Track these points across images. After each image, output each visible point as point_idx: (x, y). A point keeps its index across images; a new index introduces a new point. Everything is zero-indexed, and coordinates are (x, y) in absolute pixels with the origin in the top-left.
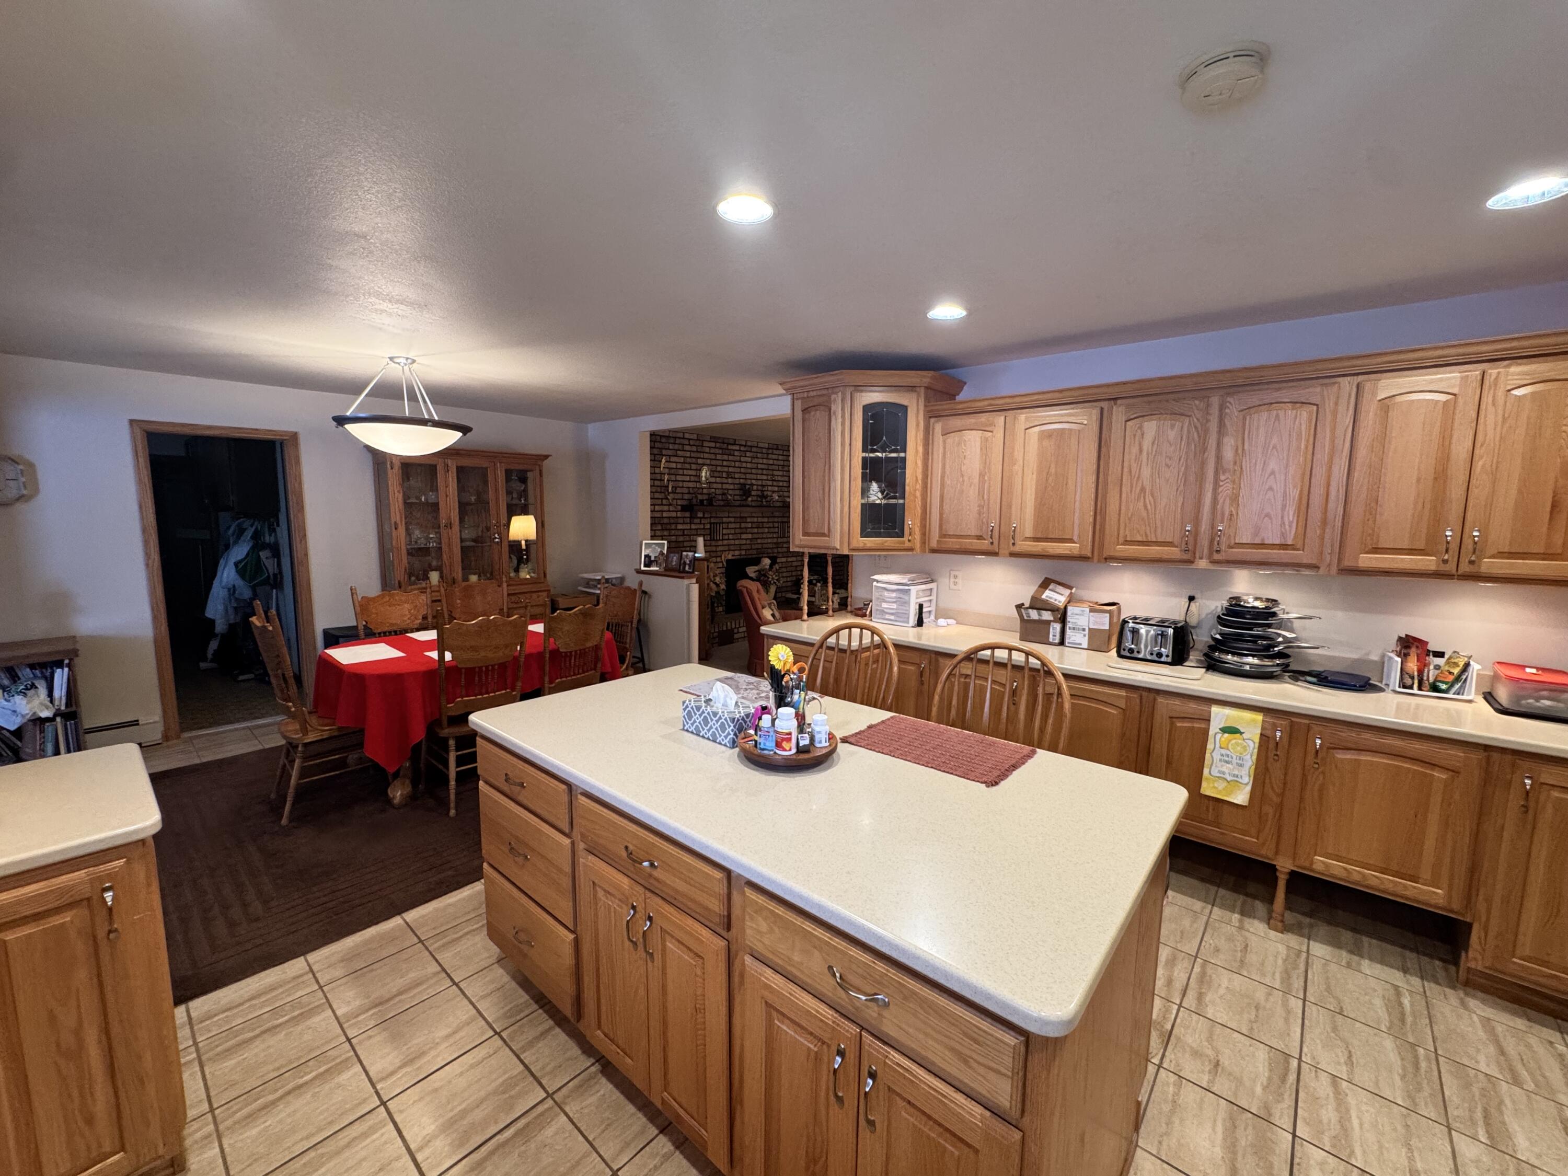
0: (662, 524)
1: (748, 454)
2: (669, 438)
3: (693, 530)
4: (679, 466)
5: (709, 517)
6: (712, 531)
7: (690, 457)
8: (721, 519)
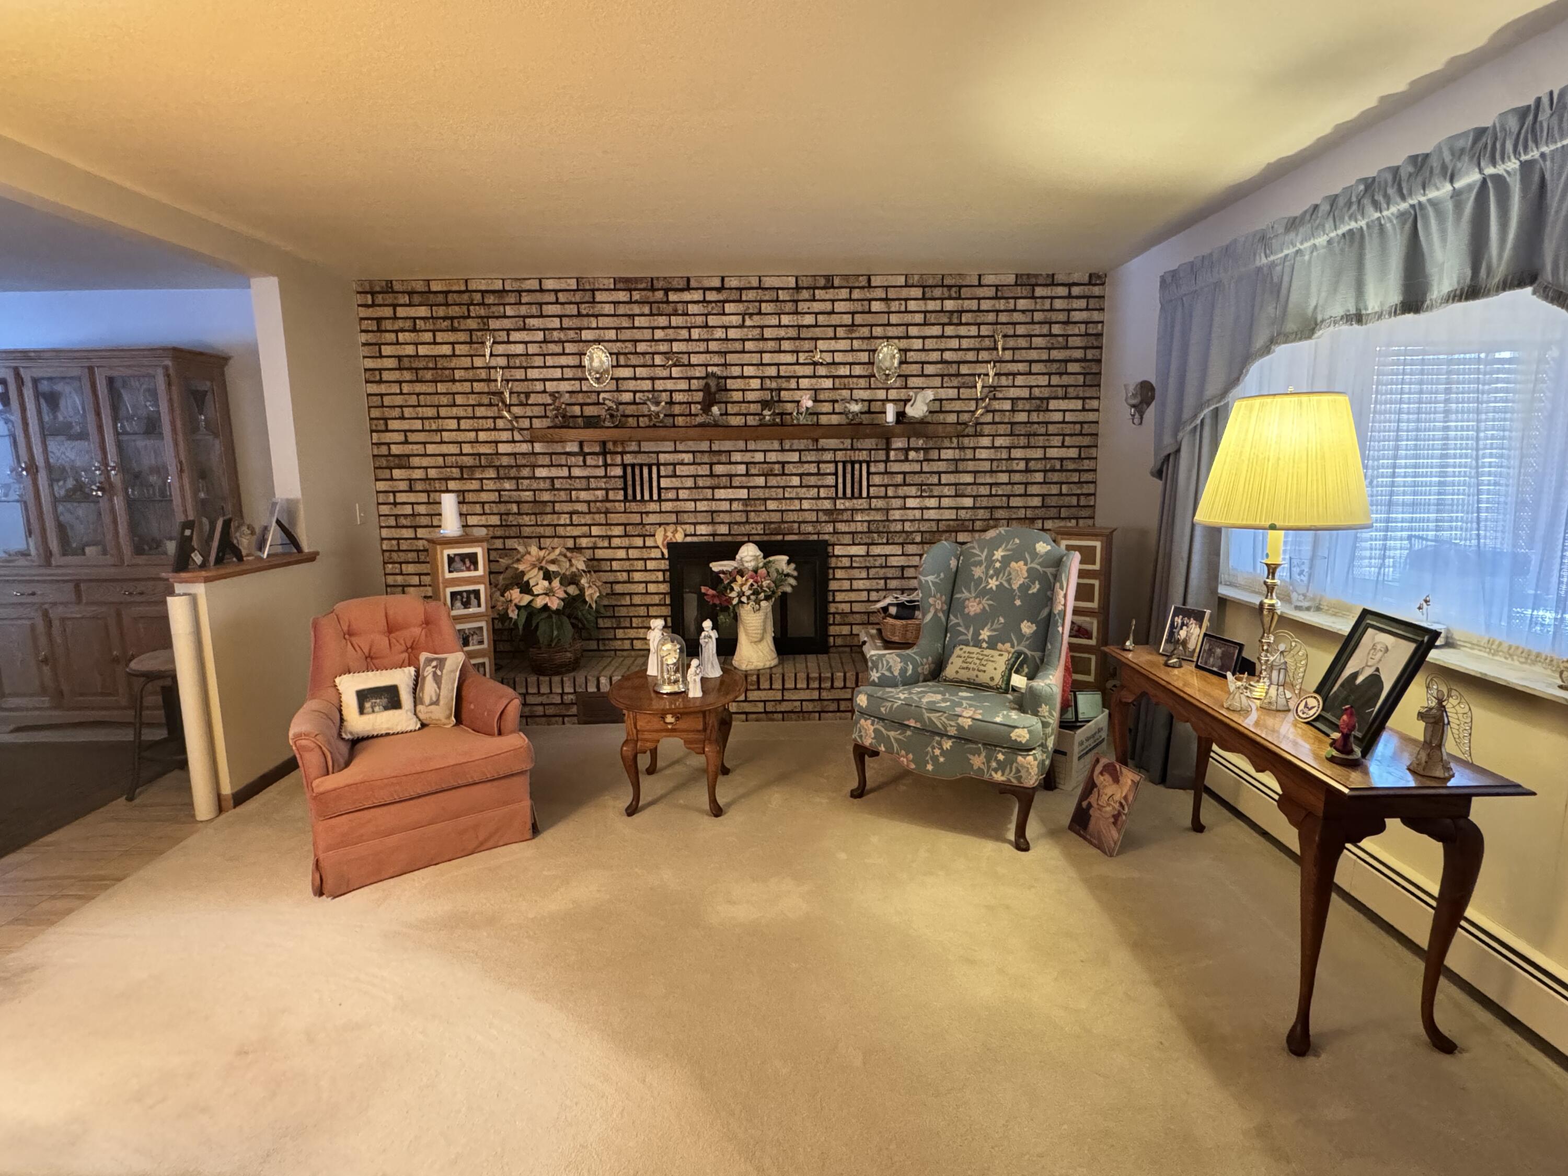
2: (505, 294)
3: (578, 480)
4: (532, 349)
5: (617, 453)
6: (630, 483)
7: (562, 329)
8: (654, 456)
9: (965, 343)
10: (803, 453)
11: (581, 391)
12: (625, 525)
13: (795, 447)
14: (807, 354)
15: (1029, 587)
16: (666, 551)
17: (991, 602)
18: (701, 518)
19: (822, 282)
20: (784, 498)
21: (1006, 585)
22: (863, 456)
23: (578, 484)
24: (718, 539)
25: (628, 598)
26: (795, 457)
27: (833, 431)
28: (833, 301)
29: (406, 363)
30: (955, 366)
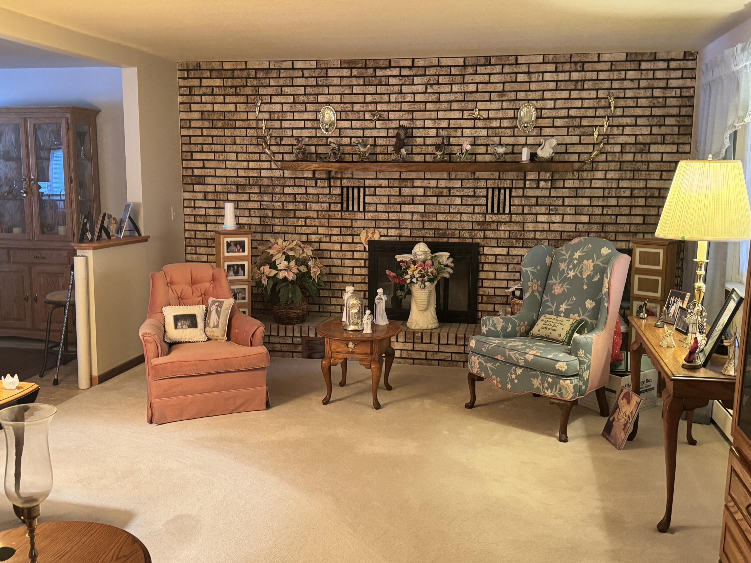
2: (270, 71)
3: (311, 196)
4: (286, 108)
5: (338, 178)
6: (345, 199)
7: (305, 94)
8: (362, 181)
9: (586, 103)
10: (464, 181)
11: (316, 137)
12: (341, 227)
13: (458, 177)
14: (469, 112)
15: (593, 277)
16: (367, 246)
17: (568, 286)
18: (391, 224)
19: (482, 61)
20: (449, 213)
21: (578, 274)
22: (507, 184)
23: (311, 199)
24: (403, 239)
25: (340, 277)
26: (458, 184)
27: (486, 166)
28: (490, 74)
29: (206, 116)
30: (578, 120)
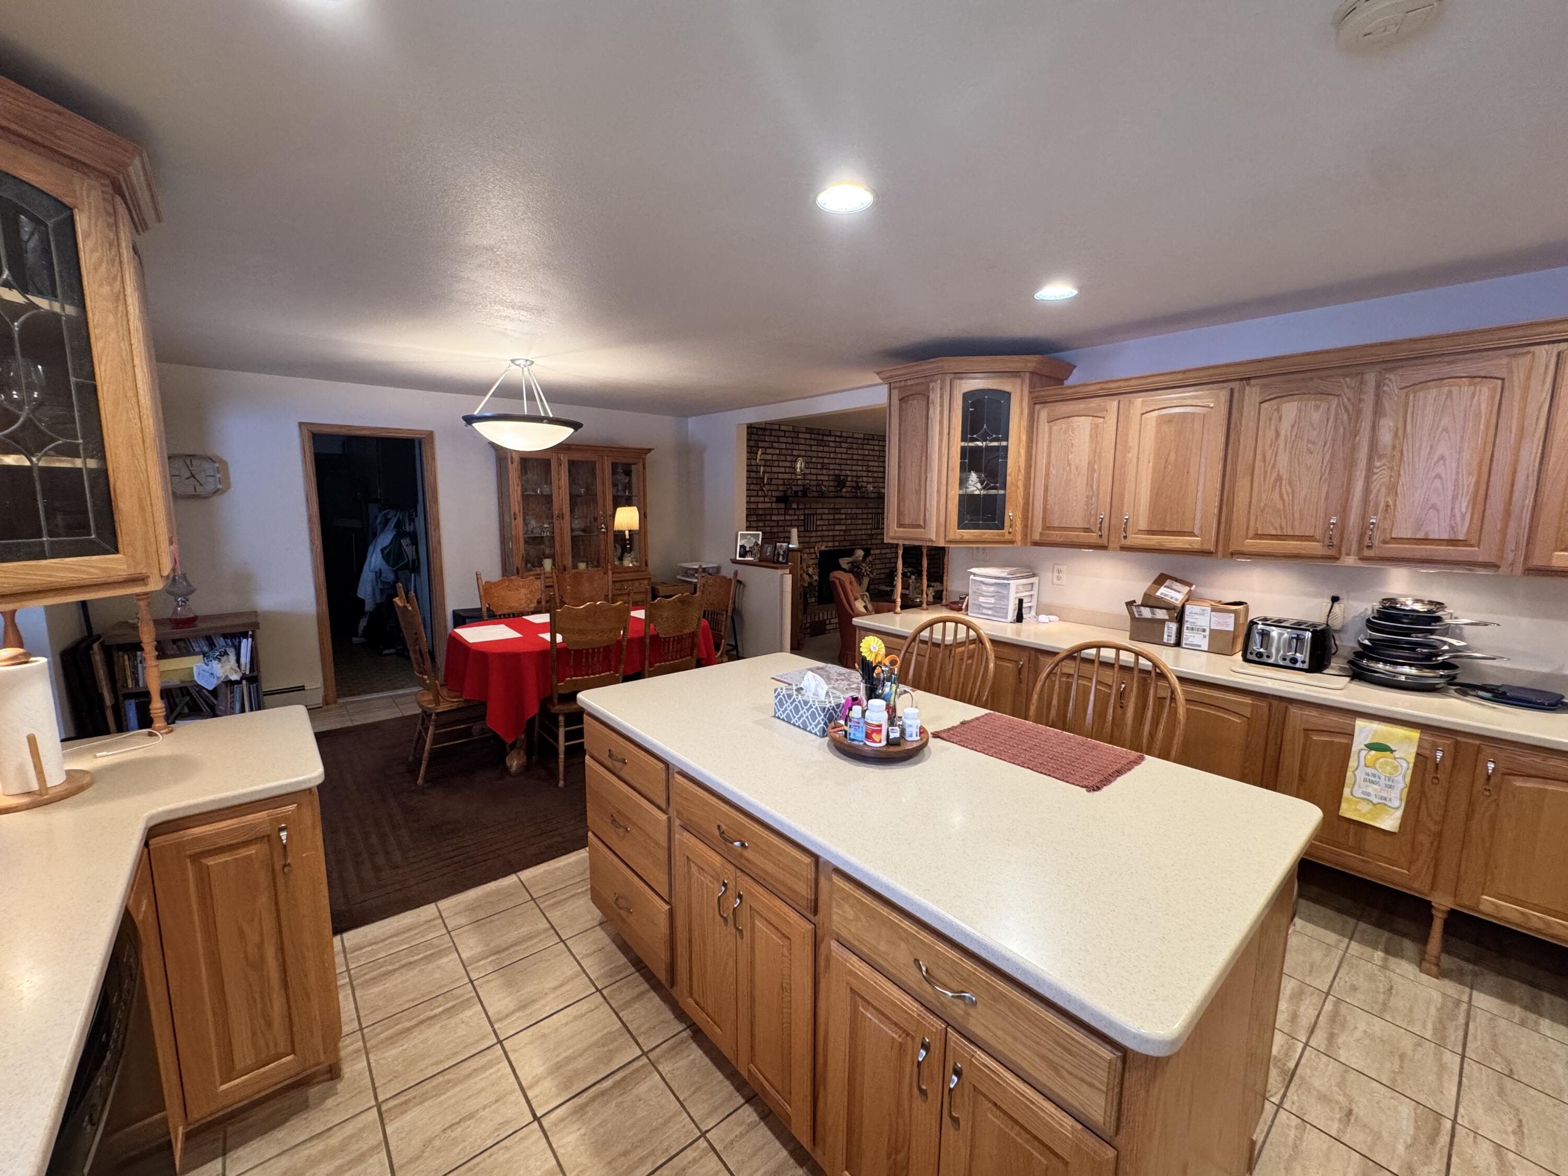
0: (757, 515)
1: (844, 445)
2: (765, 430)
3: (787, 522)
4: (775, 458)
5: (803, 508)
6: (806, 523)
7: (786, 449)
8: (815, 510)
10: (863, 509)
11: (793, 479)
13: (861, 507)
16: (818, 555)
